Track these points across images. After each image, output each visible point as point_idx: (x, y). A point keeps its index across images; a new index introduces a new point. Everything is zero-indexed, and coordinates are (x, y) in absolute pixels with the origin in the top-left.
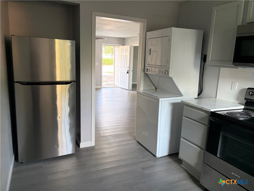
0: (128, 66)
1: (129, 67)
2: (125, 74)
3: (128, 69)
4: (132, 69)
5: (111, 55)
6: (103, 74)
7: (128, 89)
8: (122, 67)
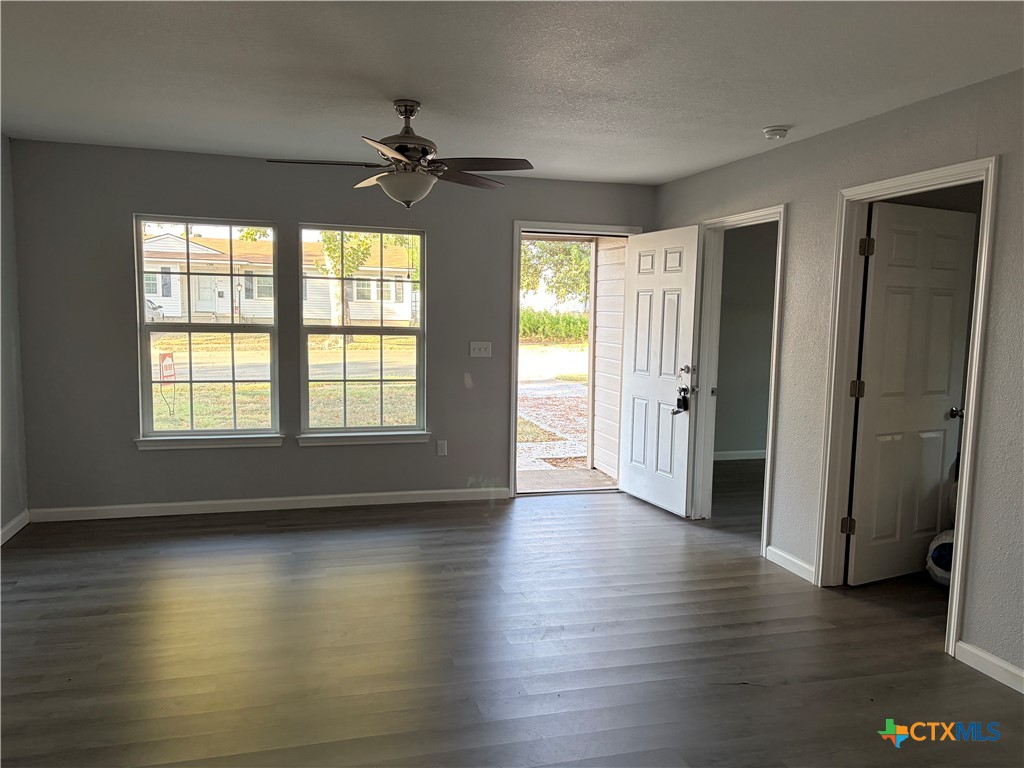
0: (686, 360)
1: (694, 370)
2: (666, 416)
3: (686, 381)
4: (710, 379)
5: (580, 298)
6: (523, 389)
7: (682, 513)
8: (642, 363)
